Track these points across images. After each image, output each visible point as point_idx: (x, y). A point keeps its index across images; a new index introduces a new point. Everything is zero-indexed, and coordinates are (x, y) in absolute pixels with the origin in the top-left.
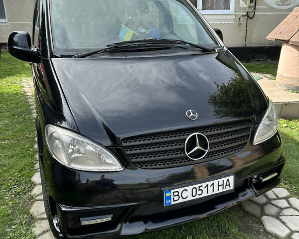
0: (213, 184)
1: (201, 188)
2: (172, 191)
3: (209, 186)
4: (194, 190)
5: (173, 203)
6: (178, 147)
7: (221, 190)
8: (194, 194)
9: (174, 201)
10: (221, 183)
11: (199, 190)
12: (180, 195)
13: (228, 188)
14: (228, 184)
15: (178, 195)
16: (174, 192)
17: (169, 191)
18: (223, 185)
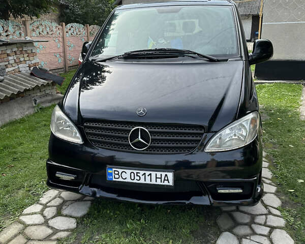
0: (150, 174)
1: (138, 174)
2: (114, 169)
3: (147, 175)
4: (132, 174)
5: (114, 180)
6: (124, 135)
7: (159, 182)
8: (133, 178)
9: (115, 178)
10: (159, 176)
11: (137, 176)
12: (120, 174)
13: (166, 183)
14: (166, 179)
15: (118, 174)
16: (114, 171)
17: (111, 169)
18: (161, 178)
